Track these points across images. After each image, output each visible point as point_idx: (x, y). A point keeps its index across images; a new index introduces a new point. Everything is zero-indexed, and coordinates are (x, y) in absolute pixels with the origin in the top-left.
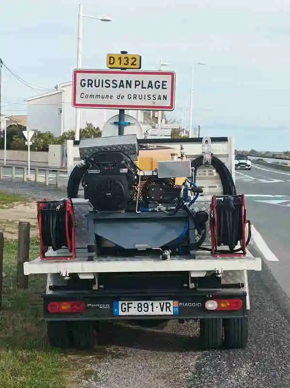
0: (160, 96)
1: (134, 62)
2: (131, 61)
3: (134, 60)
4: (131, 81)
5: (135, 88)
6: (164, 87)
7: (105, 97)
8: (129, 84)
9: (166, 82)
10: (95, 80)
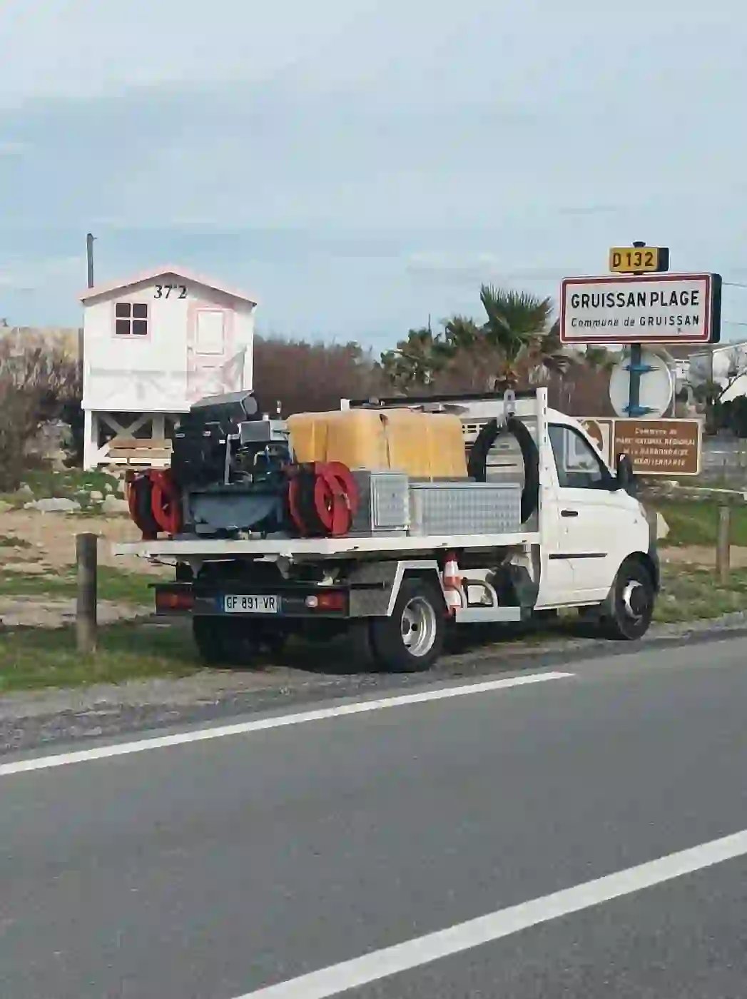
0: (688, 317)
1: (650, 259)
2: (644, 259)
3: (649, 257)
4: (644, 294)
5: (651, 305)
6: (695, 301)
7: (607, 324)
8: (642, 299)
9: (697, 292)
10: (593, 295)
